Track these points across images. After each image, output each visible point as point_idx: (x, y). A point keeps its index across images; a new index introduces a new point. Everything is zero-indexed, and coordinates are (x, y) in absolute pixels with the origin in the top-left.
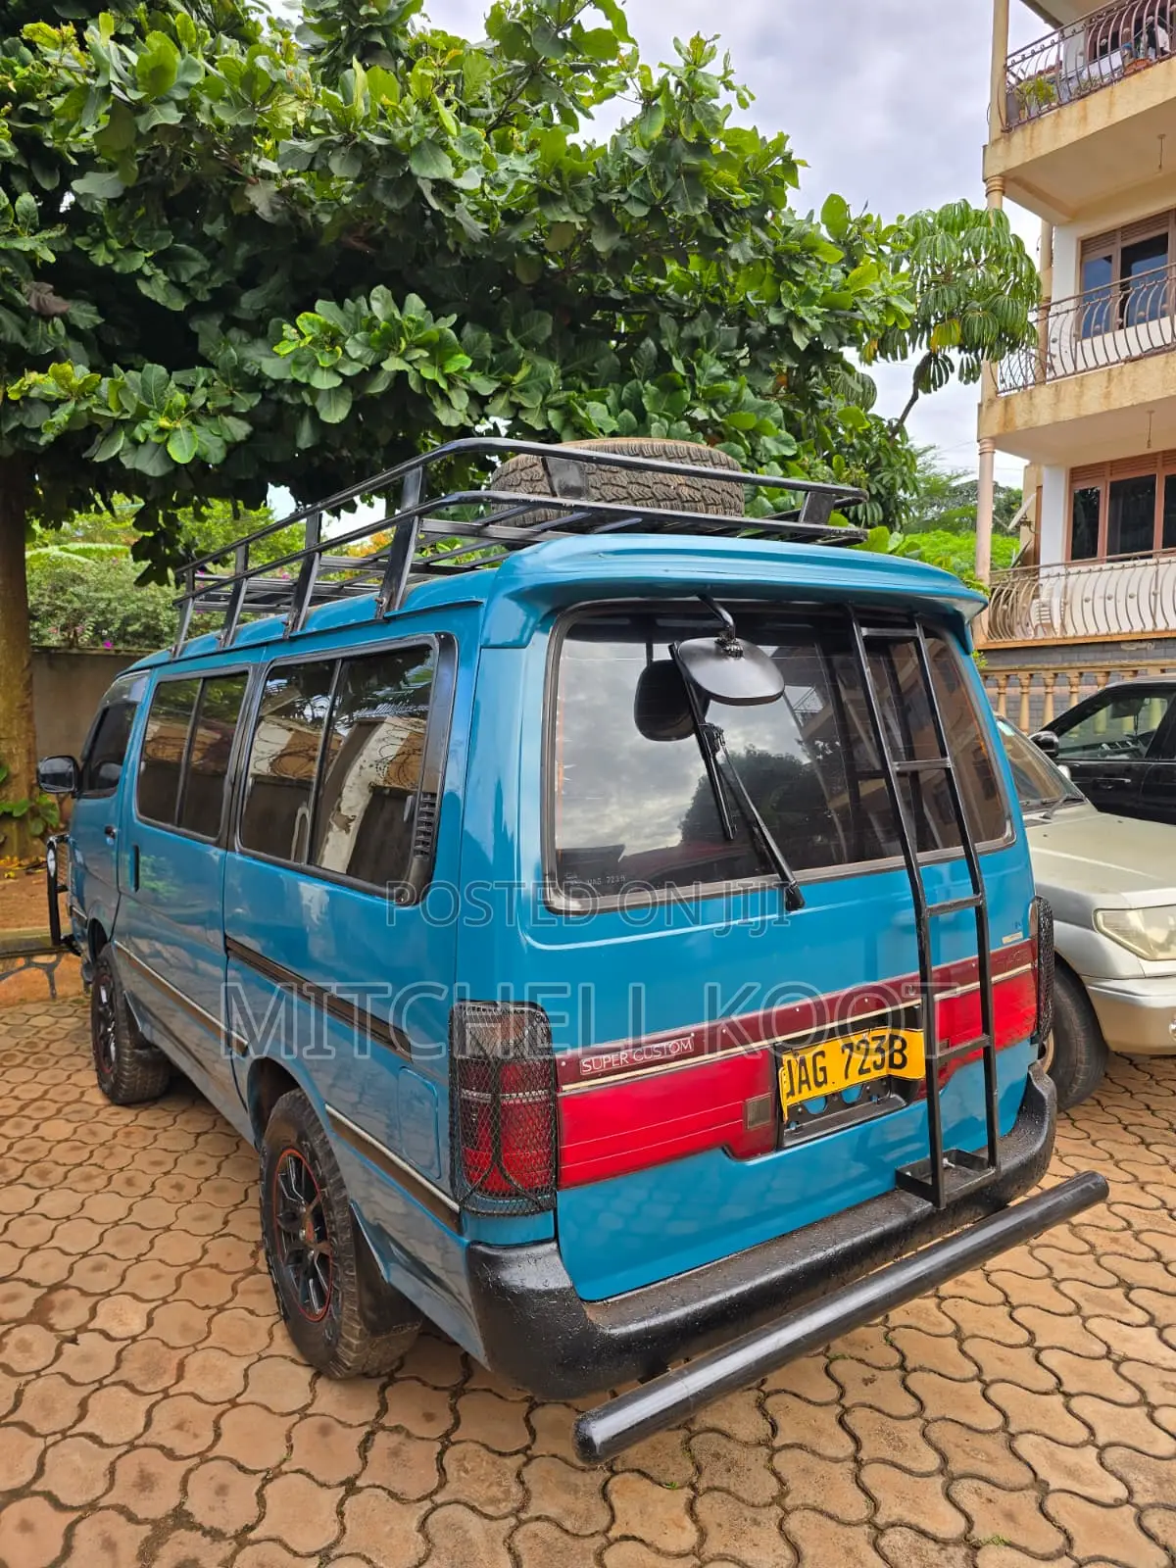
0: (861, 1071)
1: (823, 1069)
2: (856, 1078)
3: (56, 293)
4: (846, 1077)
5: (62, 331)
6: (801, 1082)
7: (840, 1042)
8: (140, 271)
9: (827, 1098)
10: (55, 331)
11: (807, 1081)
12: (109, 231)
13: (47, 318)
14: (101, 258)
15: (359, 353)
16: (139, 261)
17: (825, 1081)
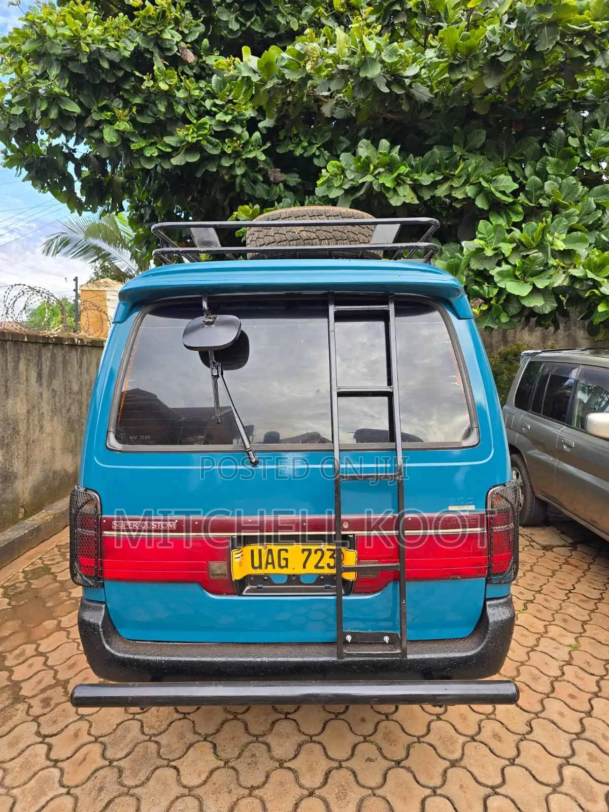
0: (317, 567)
1: (286, 559)
2: (310, 569)
3: (281, 172)
4: (304, 567)
5: (282, 188)
6: (267, 563)
7: (301, 547)
8: (314, 154)
9: (290, 576)
10: (280, 189)
11: (273, 563)
12: (302, 139)
13: (277, 184)
14: (299, 152)
15: (353, 176)
16: (314, 150)
17: (287, 566)
